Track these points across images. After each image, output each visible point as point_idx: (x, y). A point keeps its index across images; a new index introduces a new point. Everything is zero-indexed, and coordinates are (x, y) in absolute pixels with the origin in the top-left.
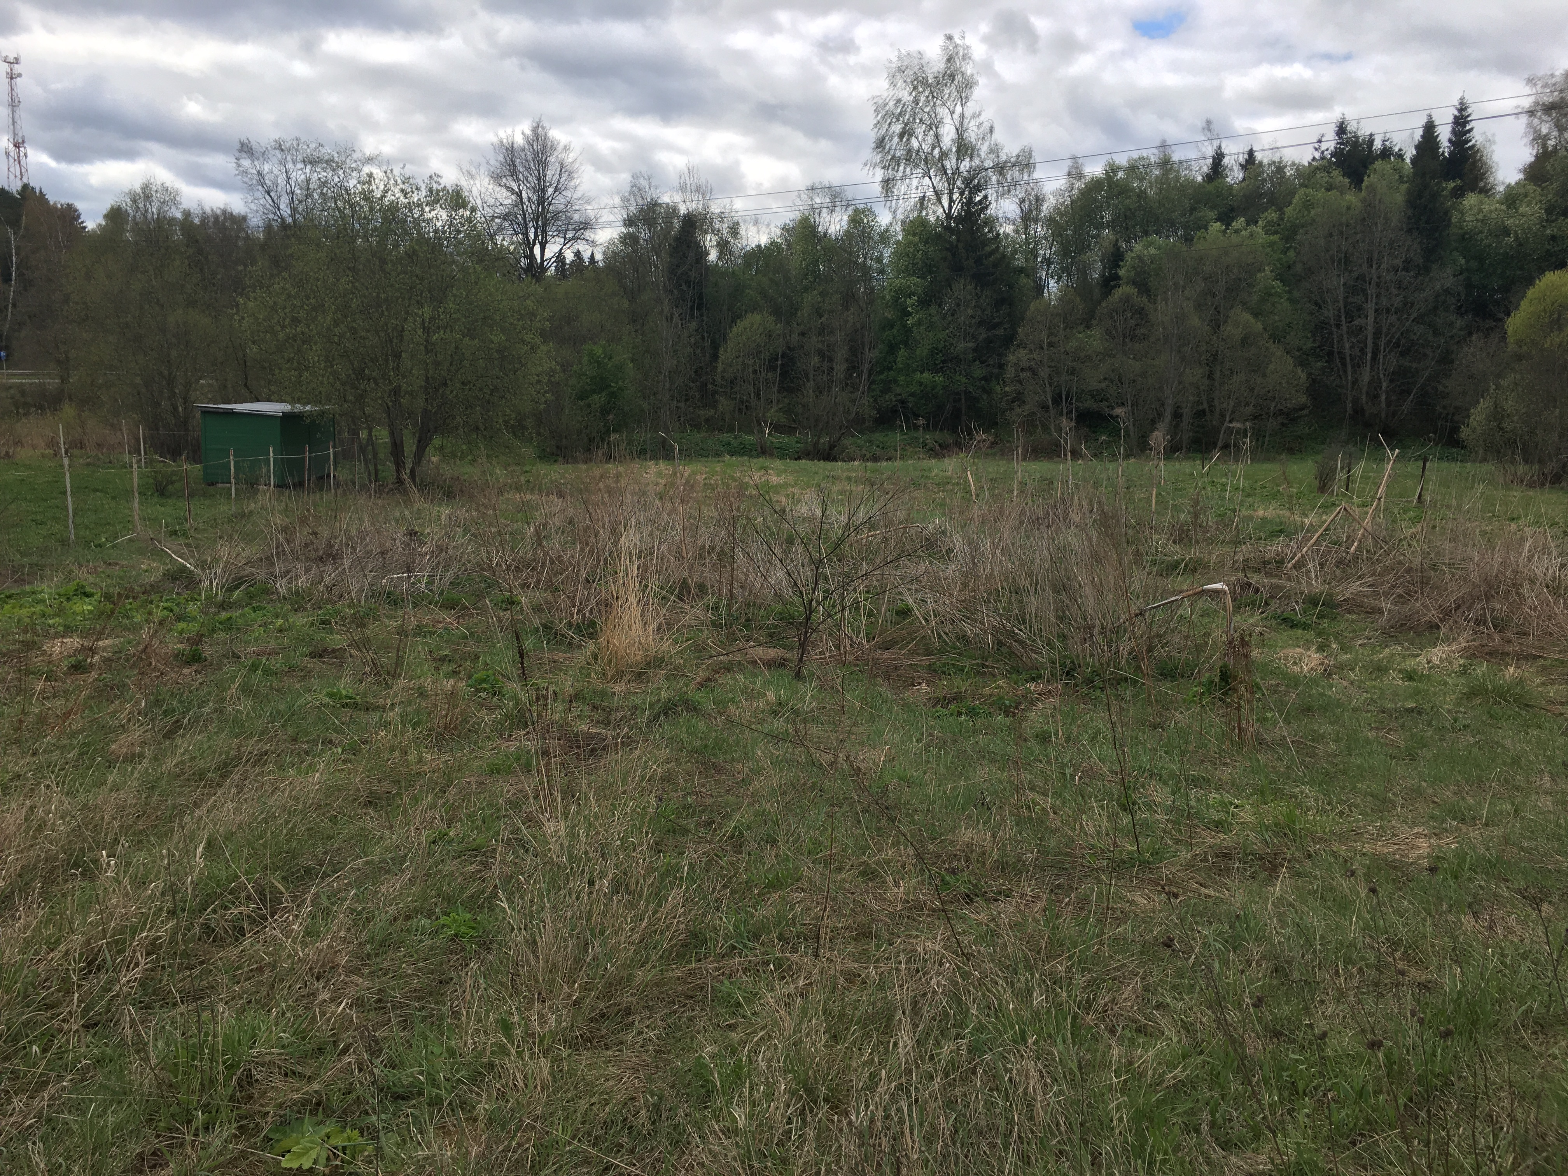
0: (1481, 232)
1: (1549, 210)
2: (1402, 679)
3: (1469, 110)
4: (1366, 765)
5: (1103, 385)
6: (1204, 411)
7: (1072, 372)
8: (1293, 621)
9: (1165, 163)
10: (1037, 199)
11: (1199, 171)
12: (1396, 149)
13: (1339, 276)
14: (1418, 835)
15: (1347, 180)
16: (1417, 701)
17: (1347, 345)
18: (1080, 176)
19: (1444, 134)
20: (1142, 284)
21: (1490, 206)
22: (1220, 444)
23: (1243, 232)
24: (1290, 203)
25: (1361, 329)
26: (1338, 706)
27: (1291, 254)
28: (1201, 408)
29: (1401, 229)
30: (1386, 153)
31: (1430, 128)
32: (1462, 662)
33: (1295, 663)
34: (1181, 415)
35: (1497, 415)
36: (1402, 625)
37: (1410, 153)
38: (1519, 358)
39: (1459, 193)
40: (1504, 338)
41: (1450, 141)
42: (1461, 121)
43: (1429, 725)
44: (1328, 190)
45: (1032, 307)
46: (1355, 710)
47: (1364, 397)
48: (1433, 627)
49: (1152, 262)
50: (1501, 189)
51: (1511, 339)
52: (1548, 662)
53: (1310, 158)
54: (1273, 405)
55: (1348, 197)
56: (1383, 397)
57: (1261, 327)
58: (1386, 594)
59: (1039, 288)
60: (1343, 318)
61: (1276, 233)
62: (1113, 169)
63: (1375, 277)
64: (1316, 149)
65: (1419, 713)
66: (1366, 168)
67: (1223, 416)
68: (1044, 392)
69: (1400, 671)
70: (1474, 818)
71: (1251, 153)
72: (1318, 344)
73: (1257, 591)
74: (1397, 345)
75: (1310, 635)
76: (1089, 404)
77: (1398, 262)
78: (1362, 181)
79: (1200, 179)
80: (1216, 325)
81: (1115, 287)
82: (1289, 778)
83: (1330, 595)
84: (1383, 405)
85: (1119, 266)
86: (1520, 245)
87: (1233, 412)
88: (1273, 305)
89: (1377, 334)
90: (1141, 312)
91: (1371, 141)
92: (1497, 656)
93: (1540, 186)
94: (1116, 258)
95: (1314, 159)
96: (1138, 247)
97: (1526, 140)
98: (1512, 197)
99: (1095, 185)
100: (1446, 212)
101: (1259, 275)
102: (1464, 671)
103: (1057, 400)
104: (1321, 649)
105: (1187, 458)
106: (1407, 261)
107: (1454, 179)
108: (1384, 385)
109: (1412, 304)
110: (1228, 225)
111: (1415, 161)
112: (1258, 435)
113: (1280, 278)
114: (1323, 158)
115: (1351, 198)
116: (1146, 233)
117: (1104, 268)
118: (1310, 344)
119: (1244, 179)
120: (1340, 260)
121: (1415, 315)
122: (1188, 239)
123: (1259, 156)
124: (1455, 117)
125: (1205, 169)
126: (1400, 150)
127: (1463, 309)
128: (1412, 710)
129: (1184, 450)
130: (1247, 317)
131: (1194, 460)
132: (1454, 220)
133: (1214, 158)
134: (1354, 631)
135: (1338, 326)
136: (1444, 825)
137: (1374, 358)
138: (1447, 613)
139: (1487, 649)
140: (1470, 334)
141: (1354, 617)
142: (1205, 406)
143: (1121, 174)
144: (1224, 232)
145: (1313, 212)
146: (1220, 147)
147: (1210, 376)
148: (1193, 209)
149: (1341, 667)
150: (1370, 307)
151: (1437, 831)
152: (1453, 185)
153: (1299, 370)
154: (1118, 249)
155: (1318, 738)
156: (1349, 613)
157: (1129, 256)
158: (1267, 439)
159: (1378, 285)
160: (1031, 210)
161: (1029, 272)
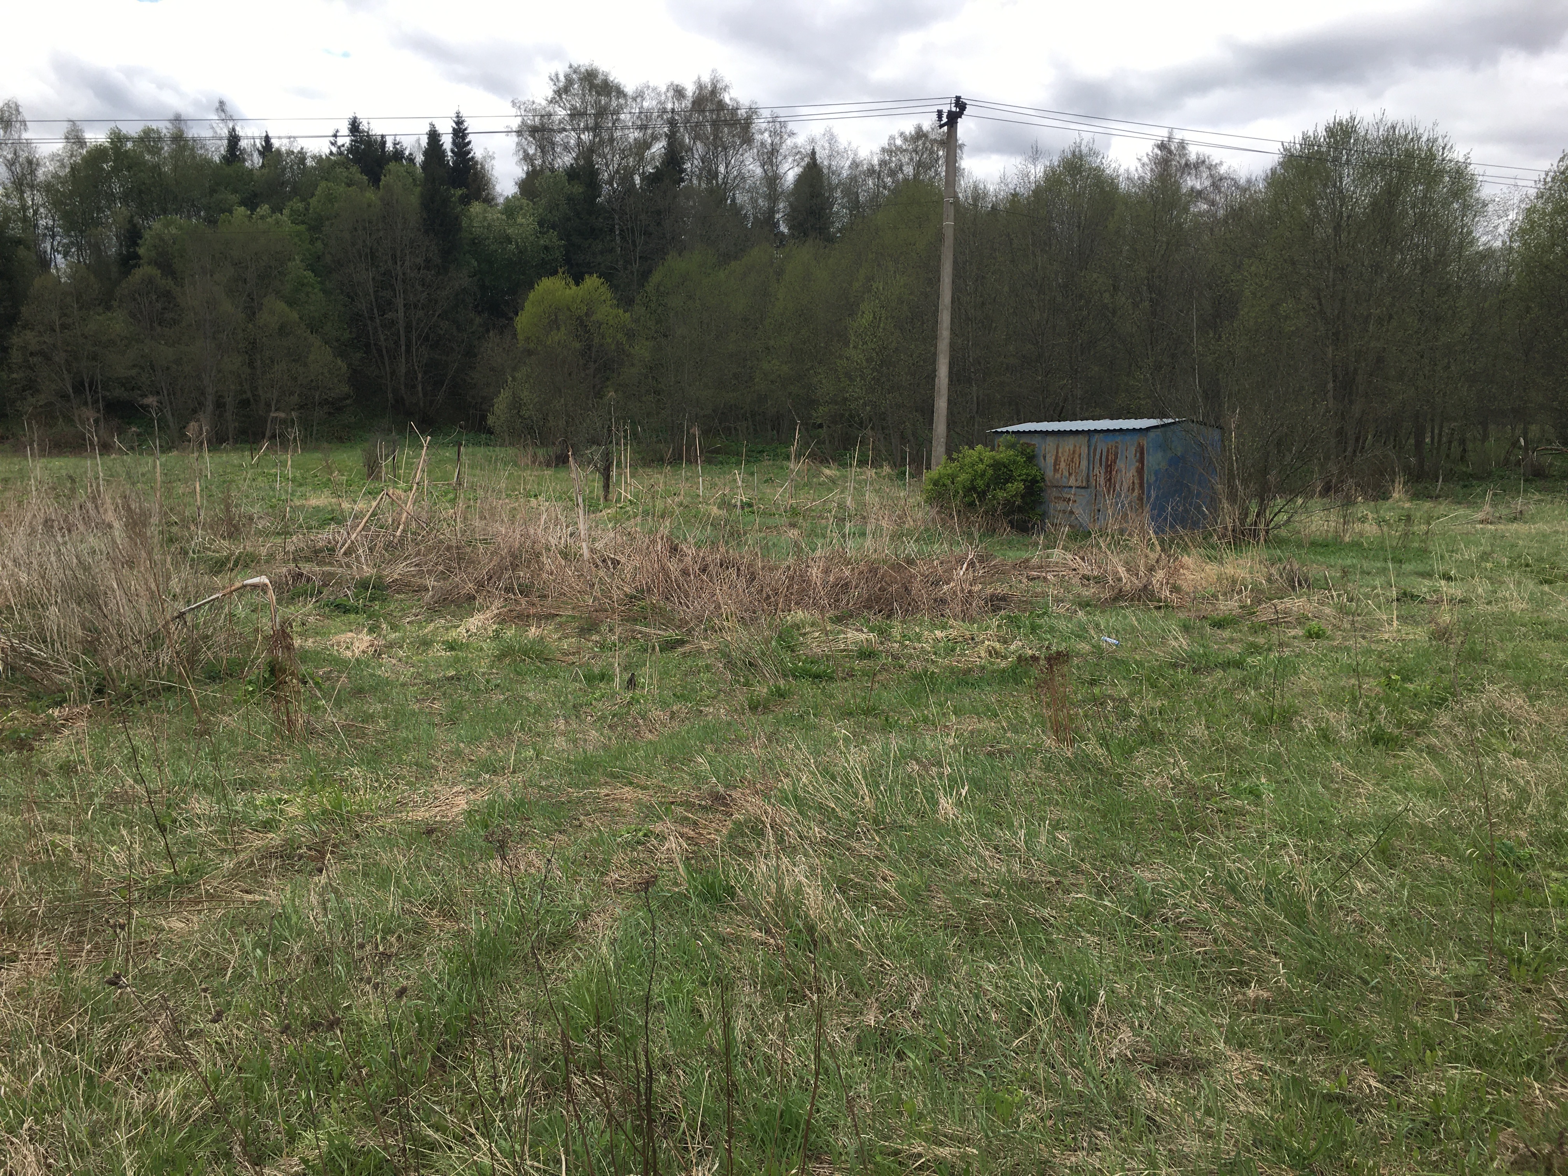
0: (488, 238)
1: (541, 224)
2: (445, 650)
3: (466, 124)
4: (411, 736)
5: (133, 372)
6: (248, 400)
7: (94, 357)
8: (345, 606)
9: (178, 138)
10: (30, 162)
11: (216, 151)
12: (407, 153)
13: (367, 270)
14: (458, 794)
15: (365, 178)
16: (456, 669)
17: (382, 338)
18: (80, 142)
19: (447, 142)
20: (166, 265)
21: (493, 215)
22: (268, 434)
23: (269, 220)
24: (313, 195)
25: (393, 323)
26: (387, 684)
27: (319, 244)
28: (244, 396)
29: (419, 230)
30: (398, 155)
31: (434, 136)
32: (495, 627)
33: (348, 648)
34: (224, 405)
35: (516, 404)
36: (444, 600)
37: (419, 158)
38: (530, 353)
39: (466, 200)
40: (515, 335)
41: (452, 151)
42: (460, 133)
43: (467, 690)
44: (349, 185)
45: (37, 282)
46: (403, 685)
47: (403, 387)
48: (471, 598)
49: (174, 243)
50: (501, 200)
51: (520, 337)
52: (564, 619)
53: (328, 152)
54: (318, 393)
55: (368, 194)
56: (420, 388)
57: (297, 316)
58: (430, 572)
59: (45, 263)
60: (375, 311)
61: (303, 222)
62: (118, 139)
63: (400, 273)
64: (332, 144)
65: (459, 679)
66: (382, 168)
67: (268, 405)
68: (63, 380)
69: (443, 643)
70: (503, 768)
71: (267, 139)
72: (354, 336)
73: (309, 580)
74: (427, 338)
75: (361, 618)
76: (119, 393)
77: (419, 260)
78: (380, 180)
79: (217, 159)
80: (251, 313)
81: (134, 266)
82: (339, 763)
83: (380, 578)
84: (421, 395)
85: (137, 245)
86: (521, 252)
87: (278, 401)
88: (307, 294)
89: (408, 328)
90: (167, 295)
91: (383, 143)
92: (523, 619)
93: (532, 201)
94: (133, 236)
95: (331, 153)
96: (157, 225)
97: (516, 159)
98: (511, 208)
99: (98, 154)
100: (457, 218)
101: (290, 264)
102: (497, 636)
103: (79, 388)
104: (371, 631)
105: (235, 450)
106: (428, 260)
107: (460, 187)
108: (420, 376)
109: (436, 302)
110: (253, 210)
111: (425, 165)
112: (306, 425)
113: (311, 268)
114: (340, 153)
115: (371, 195)
116: (165, 212)
117: (121, 245)
118: (347, 335)
119: (263, 165)
120: (366, 255)
121: (440, 312)
122: (211, 221)
123: (276, 143)
124: (454, 129)
125: (223, 151)
126: (411, 154)
127: (480, 309)
128: (452, 678)
129: (231, 440)
130: (281, 306)
131: (242, 451)
132: (464, 224)
133: (229, 140)
134: (403, 610)
135: (372, 319)
136: (480, 780)
137: (408, 351)
138: (480, 585)
139: (514, 614)
140: (488, 331)
141: (402, 596)
142: (249, 394)
143: (129, 145)
144: (250, 217)
145: (336, 205)
146: (234, 129)
147: (251, 364)
148: (213, 191)
149: (390, 645)
150: (400, 302)
151: (473, 787)
152: (460, 192)
153: (339, 361)
154: (134, 226)
155: (369, 718)
156: (398, 593)
157: (147, 235)
158: (315, 428)
159: (404, 281)
160: (23, 175)
161: (29, 242)
